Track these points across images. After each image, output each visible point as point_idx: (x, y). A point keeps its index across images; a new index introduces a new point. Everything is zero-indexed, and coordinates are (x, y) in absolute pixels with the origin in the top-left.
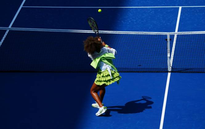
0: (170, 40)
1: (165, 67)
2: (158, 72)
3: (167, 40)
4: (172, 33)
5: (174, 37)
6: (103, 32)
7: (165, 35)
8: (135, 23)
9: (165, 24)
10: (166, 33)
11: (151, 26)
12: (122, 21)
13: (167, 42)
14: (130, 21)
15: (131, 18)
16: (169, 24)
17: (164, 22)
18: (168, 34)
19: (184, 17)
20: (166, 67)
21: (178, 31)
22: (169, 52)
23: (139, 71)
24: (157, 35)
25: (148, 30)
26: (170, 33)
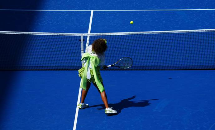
0: (84, 40)
1: (79, 66)
2: (72, 70)
3: (80, 40)
4: (85, 34)
5: (87, 38)
6: (21, 33)
7: (79, 36)
8: (51, 25)
9: (79, 26)
10: (80, 34)
11: (66, 27)
12: (39, 23)
13: (81, 42)
14: (46, 23)
15: (47, 21)
16: (82, 26)
17: (78, 24)
18: (82, 35)
19: (95, 20)
20: (81, 65)
21: (91, 33)
22: (83, 51)
23: (55, 69)
24: (71, 36)
25: (63, 31)
26: (84, 34)
